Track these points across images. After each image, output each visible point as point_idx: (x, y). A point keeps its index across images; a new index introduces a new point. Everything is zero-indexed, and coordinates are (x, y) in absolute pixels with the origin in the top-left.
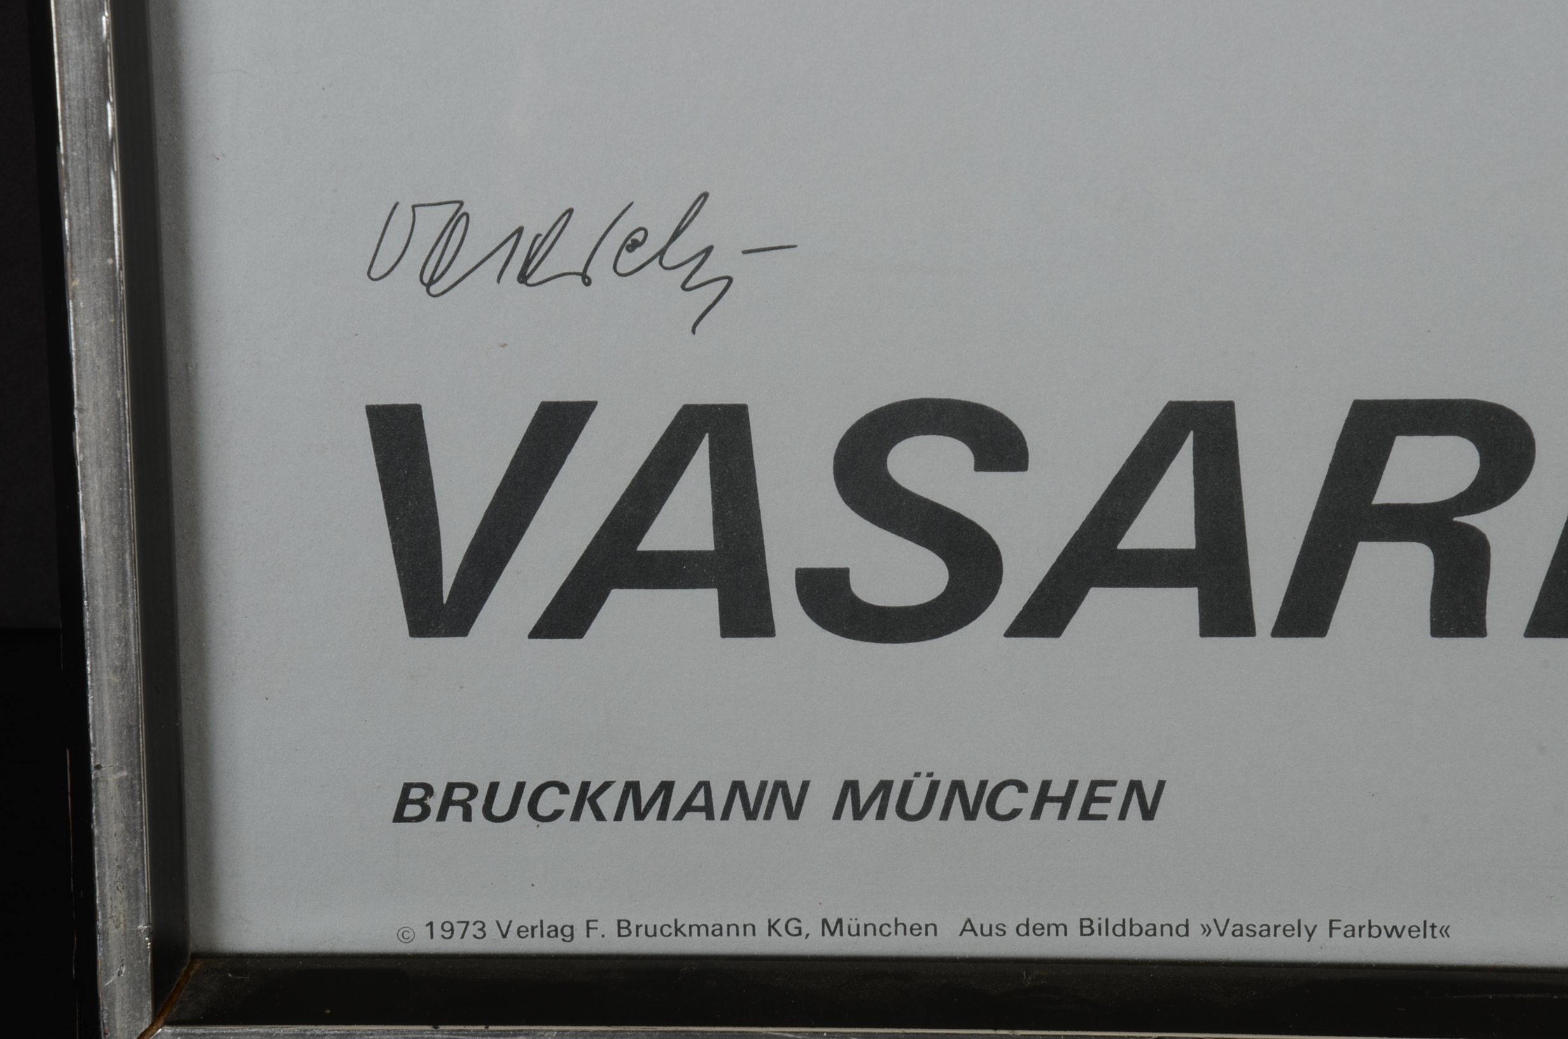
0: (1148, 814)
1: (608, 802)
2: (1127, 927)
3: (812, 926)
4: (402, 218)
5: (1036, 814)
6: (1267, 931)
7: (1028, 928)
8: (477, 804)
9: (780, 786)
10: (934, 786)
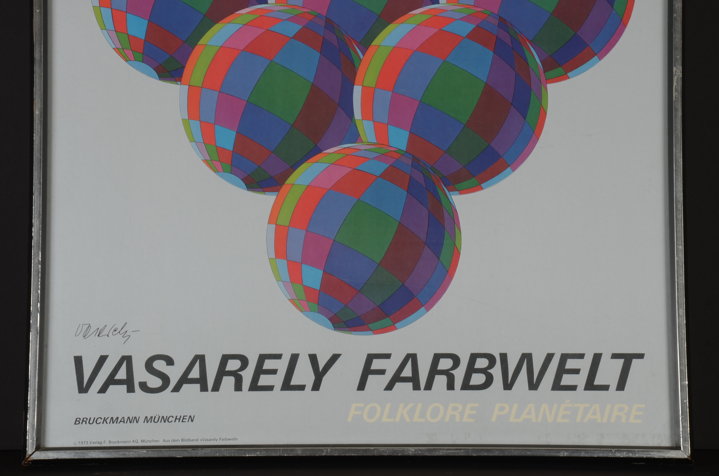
0: (192, 421)
1: (108, 421)
2: (189, 440)
3: (140, 441)
4: (81, 326)
5: (175, 421)
6: (210, 440)
7: (174, 441)
8: (87, 421)
9: (135, 417)
10: (159, 417)
